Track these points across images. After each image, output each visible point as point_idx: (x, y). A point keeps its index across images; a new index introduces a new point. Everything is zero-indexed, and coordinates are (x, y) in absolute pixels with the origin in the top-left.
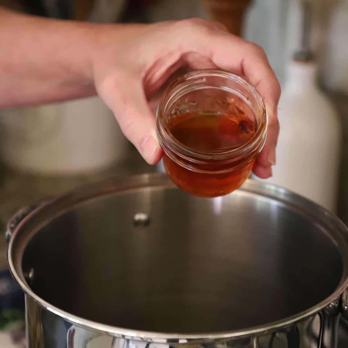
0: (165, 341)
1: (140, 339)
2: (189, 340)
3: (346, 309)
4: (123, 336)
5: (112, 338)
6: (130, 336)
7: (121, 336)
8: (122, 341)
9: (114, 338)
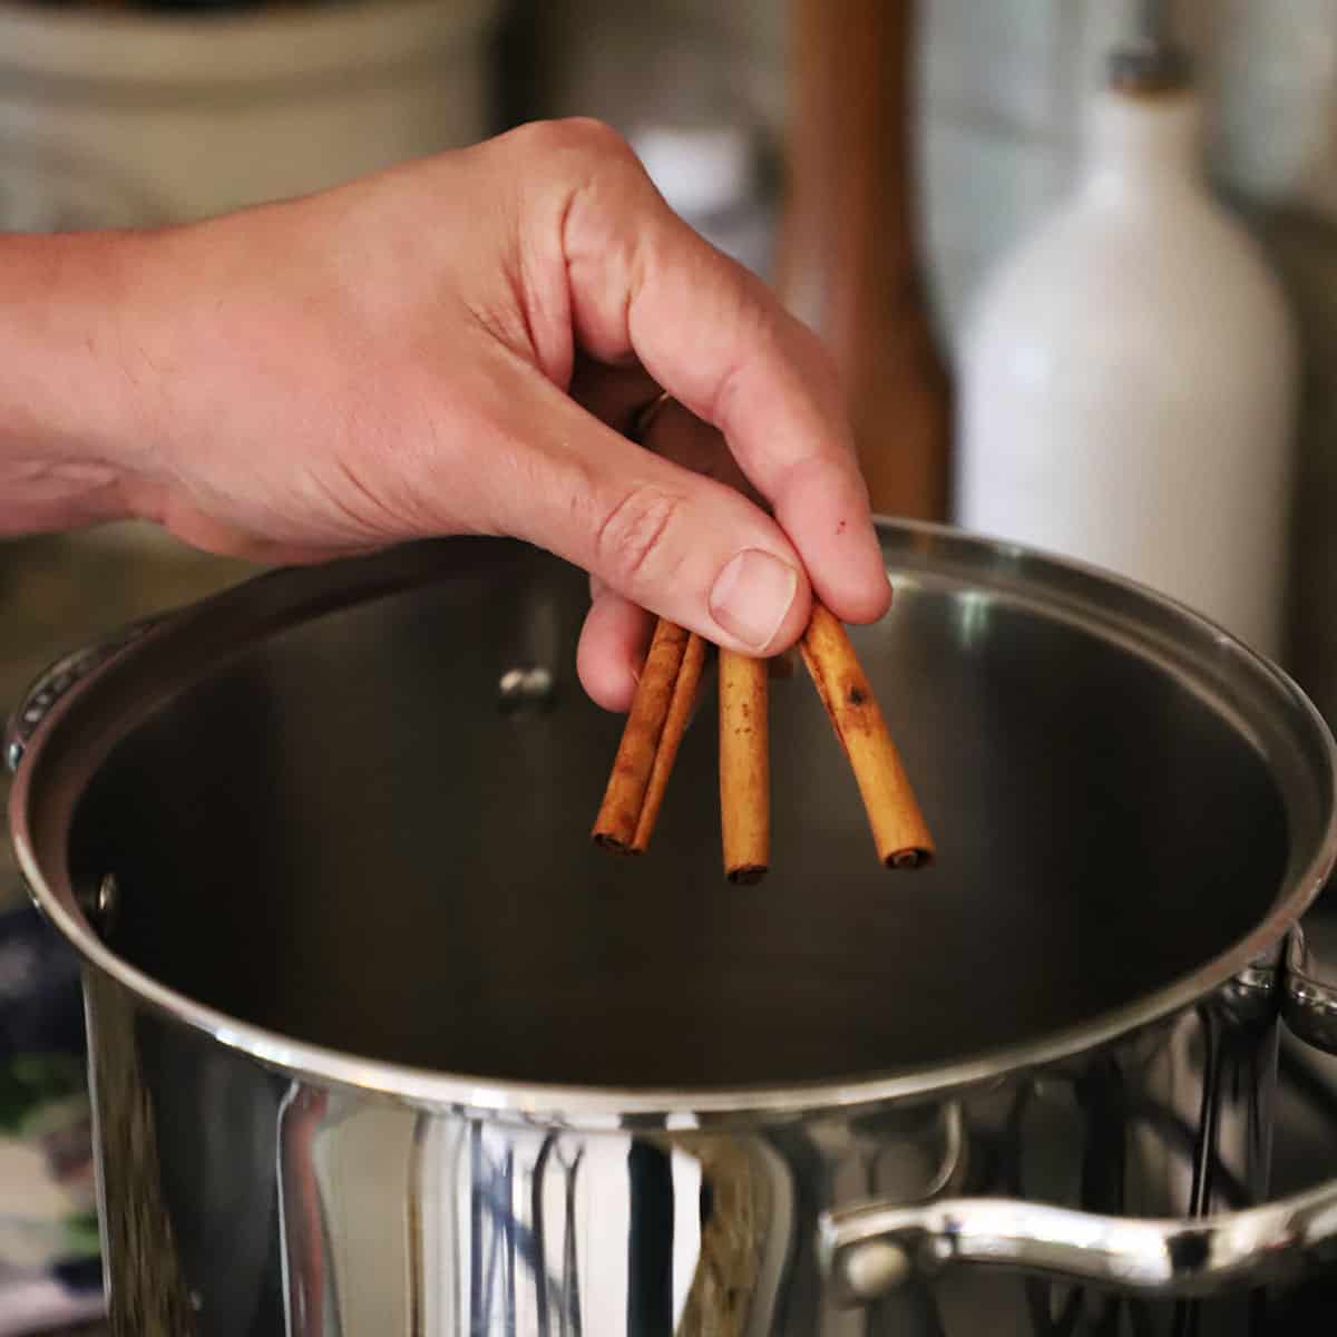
0: (615, 1122)
1: (517, 1119)
2: (704, 1117)
3: (1301, 1001)
4: (458, 1109)
5: (413, 1118)
6: (483, 1109)
7: (448, 1109)
8: (453, 1126)
9: (421, 1118)
